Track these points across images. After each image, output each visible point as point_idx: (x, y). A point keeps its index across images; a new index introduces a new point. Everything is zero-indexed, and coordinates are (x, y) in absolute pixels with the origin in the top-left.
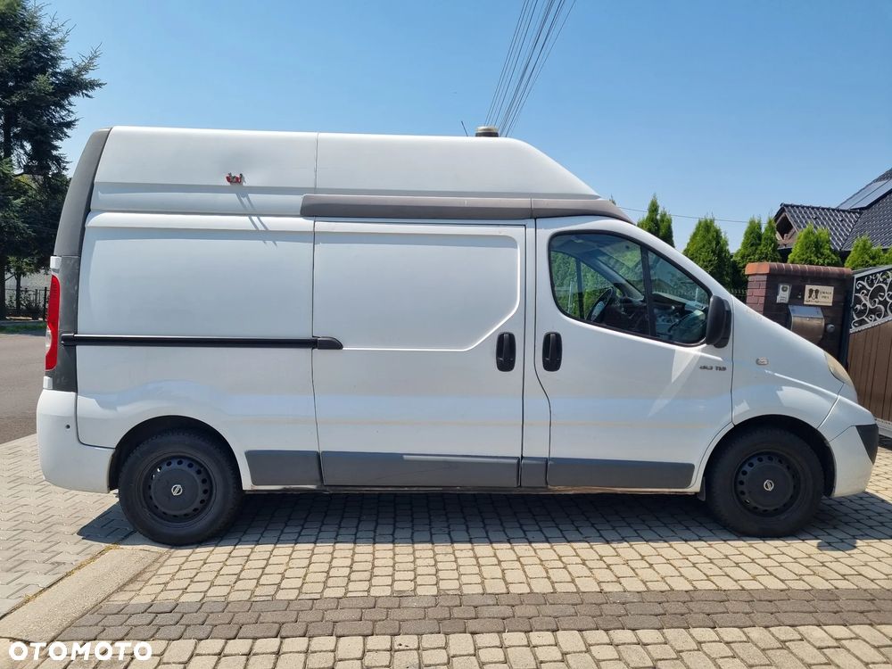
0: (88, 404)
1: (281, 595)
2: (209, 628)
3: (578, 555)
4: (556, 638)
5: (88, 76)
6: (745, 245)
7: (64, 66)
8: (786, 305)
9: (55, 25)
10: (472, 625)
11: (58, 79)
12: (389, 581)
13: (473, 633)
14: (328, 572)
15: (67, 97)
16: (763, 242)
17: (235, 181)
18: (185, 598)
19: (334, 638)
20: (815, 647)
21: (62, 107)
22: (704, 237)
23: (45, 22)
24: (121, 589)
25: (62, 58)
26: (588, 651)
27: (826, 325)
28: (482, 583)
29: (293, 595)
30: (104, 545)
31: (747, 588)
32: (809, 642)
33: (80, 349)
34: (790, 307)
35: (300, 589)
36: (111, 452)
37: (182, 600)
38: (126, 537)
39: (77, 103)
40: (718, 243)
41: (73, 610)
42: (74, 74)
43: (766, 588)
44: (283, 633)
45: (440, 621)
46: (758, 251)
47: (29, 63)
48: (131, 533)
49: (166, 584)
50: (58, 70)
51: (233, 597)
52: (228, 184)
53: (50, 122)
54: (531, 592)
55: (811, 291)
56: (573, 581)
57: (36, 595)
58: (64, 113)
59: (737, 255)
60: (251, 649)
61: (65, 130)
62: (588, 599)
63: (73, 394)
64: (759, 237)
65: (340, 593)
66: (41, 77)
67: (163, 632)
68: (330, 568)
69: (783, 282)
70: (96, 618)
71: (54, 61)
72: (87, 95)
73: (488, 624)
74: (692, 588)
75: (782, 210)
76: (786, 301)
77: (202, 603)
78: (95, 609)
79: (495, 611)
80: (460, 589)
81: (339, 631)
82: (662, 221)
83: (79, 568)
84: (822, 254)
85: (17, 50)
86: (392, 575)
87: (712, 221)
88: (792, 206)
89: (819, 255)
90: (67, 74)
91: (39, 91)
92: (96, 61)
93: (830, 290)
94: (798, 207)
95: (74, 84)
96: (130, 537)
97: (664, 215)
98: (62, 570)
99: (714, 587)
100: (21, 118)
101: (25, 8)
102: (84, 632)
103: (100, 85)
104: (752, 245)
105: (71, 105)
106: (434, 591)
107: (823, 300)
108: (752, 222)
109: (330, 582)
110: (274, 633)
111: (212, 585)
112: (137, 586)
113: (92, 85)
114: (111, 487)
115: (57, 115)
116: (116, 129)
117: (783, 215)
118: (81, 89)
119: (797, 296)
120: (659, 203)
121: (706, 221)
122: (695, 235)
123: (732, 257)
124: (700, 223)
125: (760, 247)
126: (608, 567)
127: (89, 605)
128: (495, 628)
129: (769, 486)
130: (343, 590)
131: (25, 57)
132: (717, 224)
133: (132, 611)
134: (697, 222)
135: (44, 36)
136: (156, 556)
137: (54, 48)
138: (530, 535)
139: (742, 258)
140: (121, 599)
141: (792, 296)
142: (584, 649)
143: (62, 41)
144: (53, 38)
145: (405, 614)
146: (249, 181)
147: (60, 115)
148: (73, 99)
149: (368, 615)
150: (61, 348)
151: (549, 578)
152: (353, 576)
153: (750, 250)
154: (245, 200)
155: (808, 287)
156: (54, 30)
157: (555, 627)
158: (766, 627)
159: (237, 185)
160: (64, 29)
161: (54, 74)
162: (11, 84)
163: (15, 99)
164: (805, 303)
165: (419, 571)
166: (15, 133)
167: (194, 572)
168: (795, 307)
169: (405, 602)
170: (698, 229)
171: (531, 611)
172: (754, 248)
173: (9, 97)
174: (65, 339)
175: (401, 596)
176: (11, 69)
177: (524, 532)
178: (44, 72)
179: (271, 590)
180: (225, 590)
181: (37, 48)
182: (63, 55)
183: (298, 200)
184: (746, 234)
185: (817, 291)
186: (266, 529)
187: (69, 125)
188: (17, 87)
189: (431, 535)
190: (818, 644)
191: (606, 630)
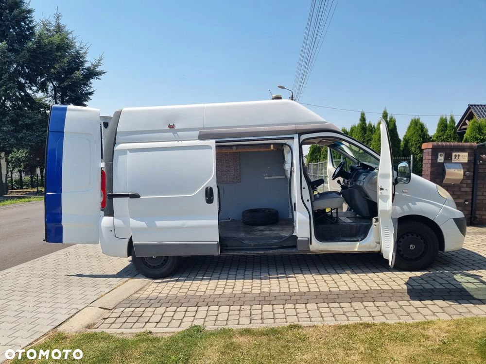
0: (118, 222)
1: (197, 294)
2: (170, 304)
3: (323, 279)
4: (306, 306)
5: (98, 69)
6: (438, 131)
7: (87, 65)
8: (443, 163)
9: (82, 46)
10: (272, 302)
11: (85, 72)
12: (241, 288)
13: (273, 305)
14: (216, 286)
15: (89, 80)
16: (448, 129)
17: (171, 127)
18: (160, 295)
19: (218, 307)
20: (414, 307)
21: (87, 85)
22: (414, 128)
23: (77, 45)
24: (136, 293)
25: (86, 61)
26: (318, 310)
27: (464, 172)
28: (280, 289)
29: (202, 293)
30: (127, 279)
31: (394, 288)
32: (413, 306)
33: (114, 199)
34: (445, 165)
35: (205, 292)
36: (128, 240)
37: (159, 296)
38: (135, 276)
39: (94, 82)
40: (422, 131)
41: (120, 299)
42: (92, 68)
43: (403, 288)
44: (198, 305)
45: (260, 301)
46: (446, 134)
47: (71, 66)
48: (137, 275)
49: (153, 291)
50: (84, 68)
51: (179, 295)
52: (169, 128)
53: (81, 93)
54: (300, 291)
55: (456, 156)
56: (318, 288)
57: (105, 295)
58: (88, 88)
59: (434, 136)
60: (187, 310)
61: (89, 96)
62: (322, 293)
63: (113, 217)
64: (446, 126)
65: (221, 293)
66: (77, 72)
67: (153, 305)
68: (217, 285)
69: (440, 152)
70: (128, 302)
71: (82, 63)
72: (98, 78)
73: (279, 302)
74: (369, 289)
75: (469, 108)
76: (443, 161)
77: (167, 297)
78: (127, 299)
79: (283, 298)
80: (270, 291)
81: (220, 304)
82: (391, 121)
83: (119, 286)
84: (482, 133)
85: (66, 60)
86: (242, 287)
87: (419, 119)
88: (475, 106)
89: (481, 134)
90: (88, 69)
91: (76, 79)
92: (102, 61)
93: (466, 154)
94: (478, 106)
95: (92, 74)
96: (137, 276)
97: (391, 118)
98: (113, 287)
99: (380, 288)
100: (69, 93)
101: (68, 39)
102: (125, 306)
103: (104, 73)
104: (442, 131)
105: (91, 83)
106: (259, 292)
107: (463, 159)
108: (441, 119)
109: (217, 289)
110: (195, 305)
111: (171, 291)
112: (142, 292)
113: (100, 73)
114: (129, 255)
115: (85, 89)
116: (125, 109)
117: (470, 111)
118: (95, 75)
119: (448, 158)
120: (388, 112)
121: (415, 119)
122: (410, 127)
123: (431, 138)
124: (412, 120)
125: (446, 132)
126: (336, 283)
127: (125, 298)
128: (282, 303)
129: (412, 247)
130: (222, 292)
131: (69, 63)
132: (421, 121)
133: (141, 299)
134: (411, 120)
135: (77, 52)
136: (148, 282)
137: (82, 57)
138: (303, 272)
139: (437, 138)
140: (136, 296)
141: (446, 159)
142: (317, 309)
143: (85, 53)
144: (81, 52)
145: (247, 299)
146: (177, 127)
147: (86, 89)
148: (92, 81)
149: (231, 299)
150: (107, 199)
151: (308, 287)
152: (226, 287)
153: (441, 133)
154: (176, 135)
155: (454, 154)
156: (81, 48)
157: (306, 302)
158: (396, 301)
159: (172, 129)
160: (86, 47)
161: (83, 70)
162: (63, 76)
163: (66, 84)
164: (453, 162)
165: (254, 285)
166: (66, 100)
167: (163, 287)
168: (447, 164)
169: (246, 295)
170: (411, 124)
171: (298, 297)
172: (443, 132)
173: (63, 83)
174: (108, 195)
175: (245, 293)
176: (63, 69)
177: (302, 271)
178: (78, 69)
179: (194, 292)
180: (176, 292)
181: (74, 58)
182: (86, 60)
183: (197, 133)
184: (438, 125)
185: (459, 156)
186: (191, 272)
187: (91, 94)
188: (66, 78)
189: (261, 273)
190: (416, 307)
191: (328, 303)
